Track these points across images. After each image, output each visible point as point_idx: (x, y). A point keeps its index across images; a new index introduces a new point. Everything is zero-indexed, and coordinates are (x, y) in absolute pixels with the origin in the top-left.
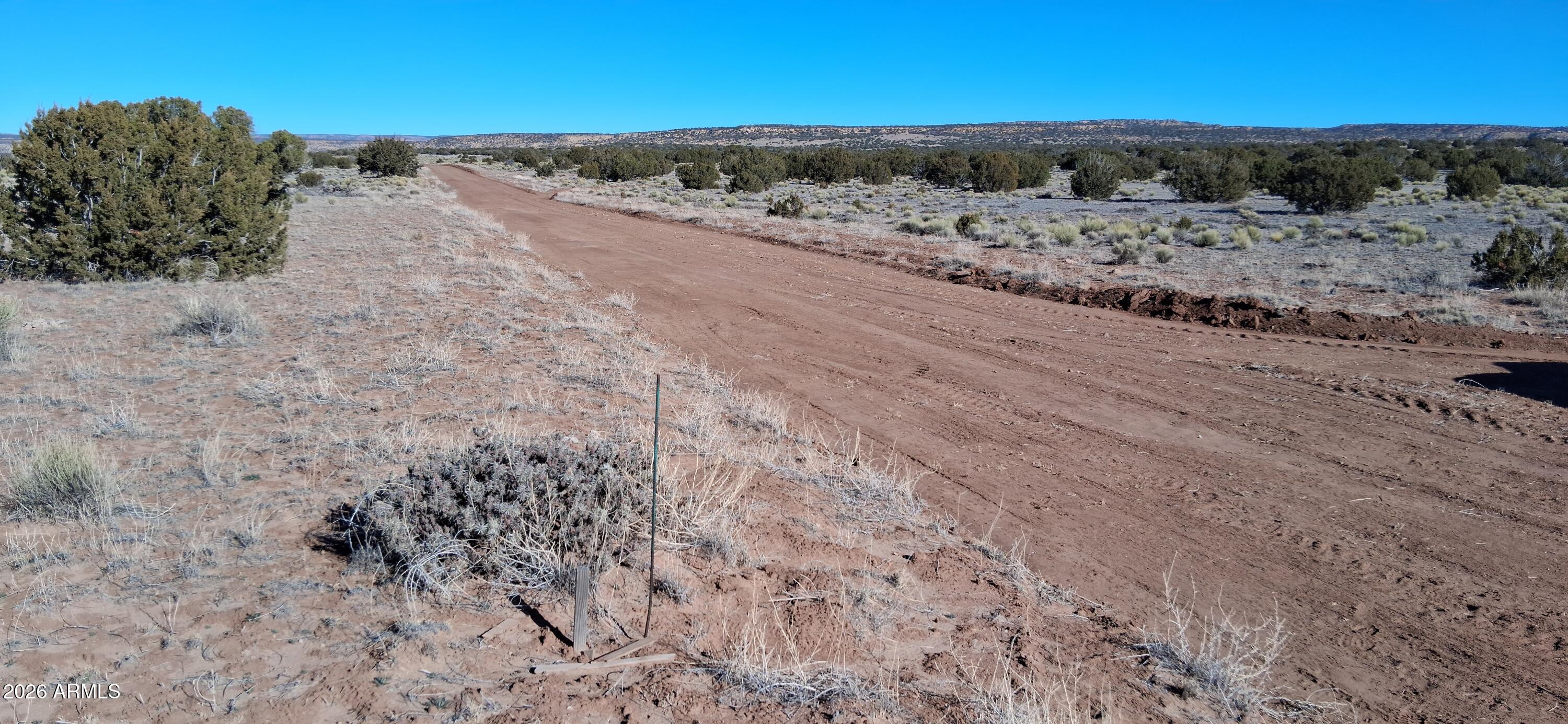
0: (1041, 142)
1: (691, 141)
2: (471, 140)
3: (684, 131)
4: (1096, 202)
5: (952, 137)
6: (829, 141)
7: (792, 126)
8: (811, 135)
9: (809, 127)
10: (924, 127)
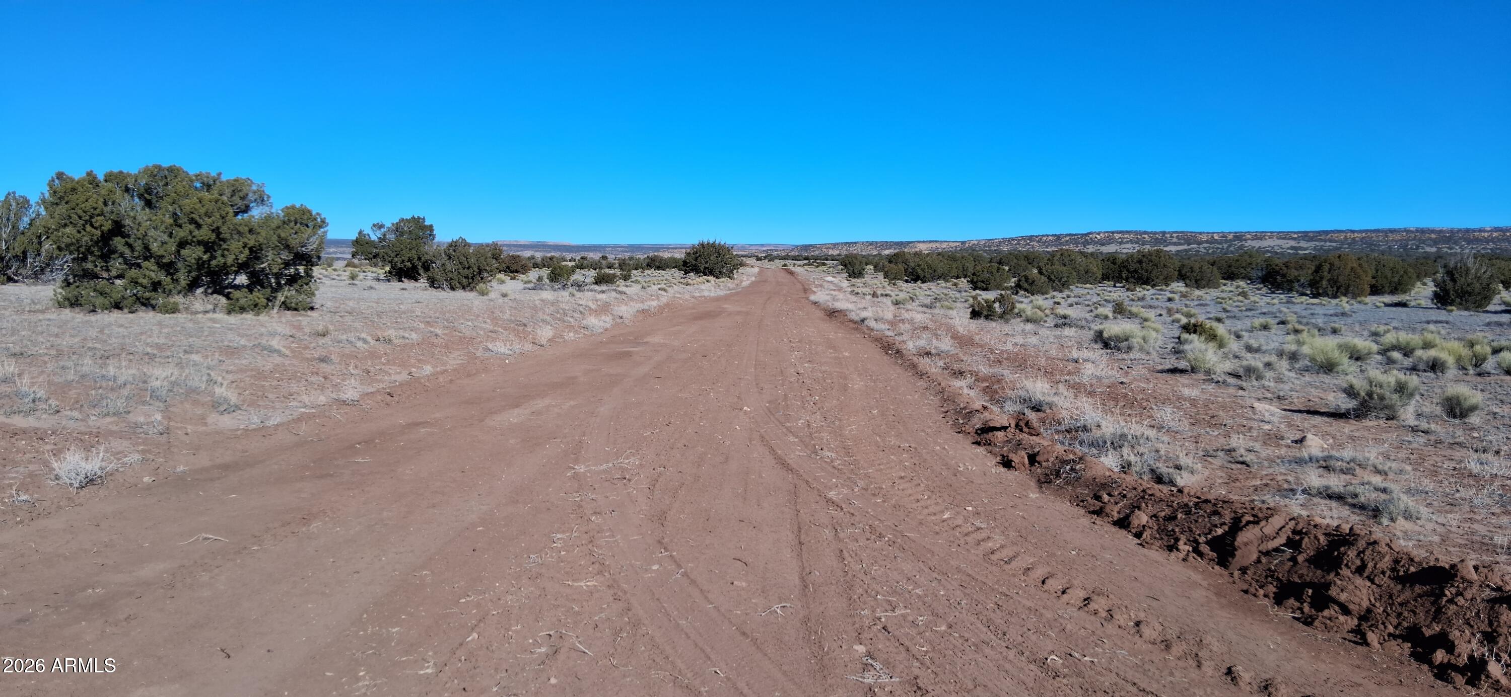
0: (1434, 250)
1: (1038, 248)
2: (830, 248)
3: (1031, 238)
4: (1466, 313)
5: (1328, 244)
6: (1185, 247)
7: (1145, 233)
8: (1165, 241)
9: (1164, 233)
10: (1295, 233)
